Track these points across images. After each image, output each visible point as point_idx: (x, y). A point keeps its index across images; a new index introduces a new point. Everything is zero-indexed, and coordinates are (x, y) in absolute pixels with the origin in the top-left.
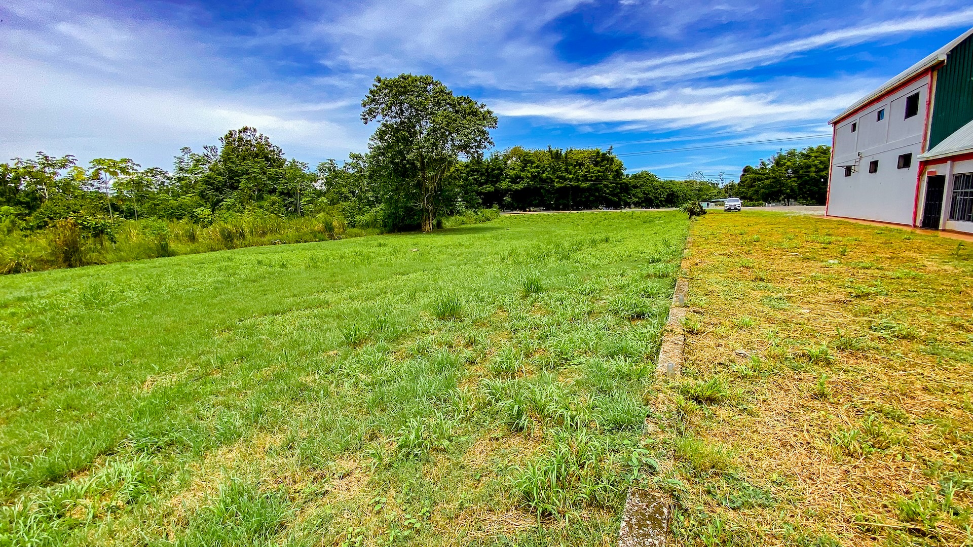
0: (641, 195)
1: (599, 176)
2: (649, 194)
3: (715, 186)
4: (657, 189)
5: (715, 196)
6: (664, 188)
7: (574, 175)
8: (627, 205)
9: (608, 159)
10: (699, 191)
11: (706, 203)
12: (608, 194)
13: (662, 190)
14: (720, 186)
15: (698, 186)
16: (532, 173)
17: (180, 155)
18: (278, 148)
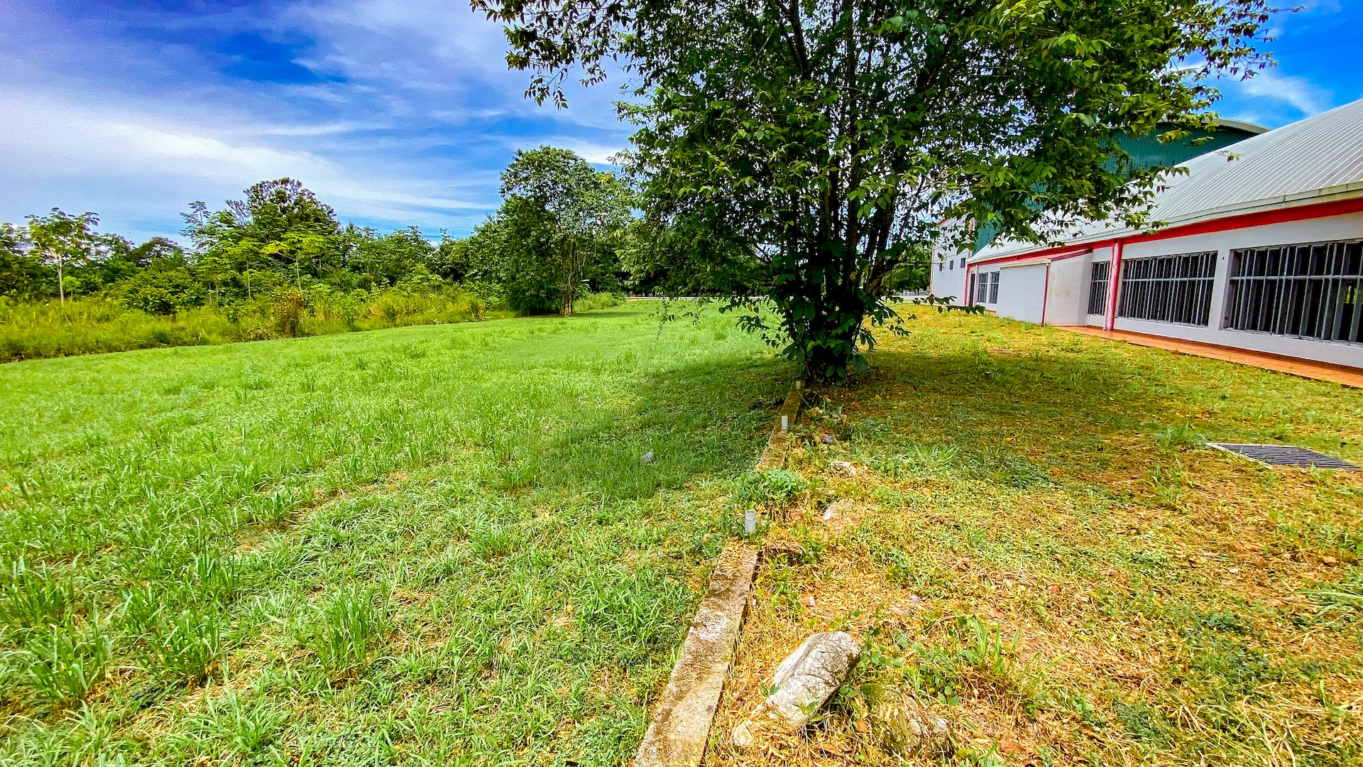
17: (190, 211)
18: (328, 207)
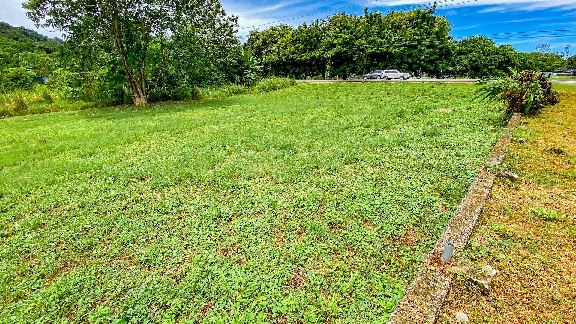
0: (466, 63)
1: (414, 39)
2: (477, 61)
3: (559, 58)
4: (488, 55)
5: (559, 66)
6: (497, 54)
7: (386, 39)
8: (451, 73)
9: (429, 20)
10: (543, 61)
11: (548, 73)
12: (423, 60)
13: (495, 56)
14: (565, 58)
15: (542, 58)
16: (344, 39)
